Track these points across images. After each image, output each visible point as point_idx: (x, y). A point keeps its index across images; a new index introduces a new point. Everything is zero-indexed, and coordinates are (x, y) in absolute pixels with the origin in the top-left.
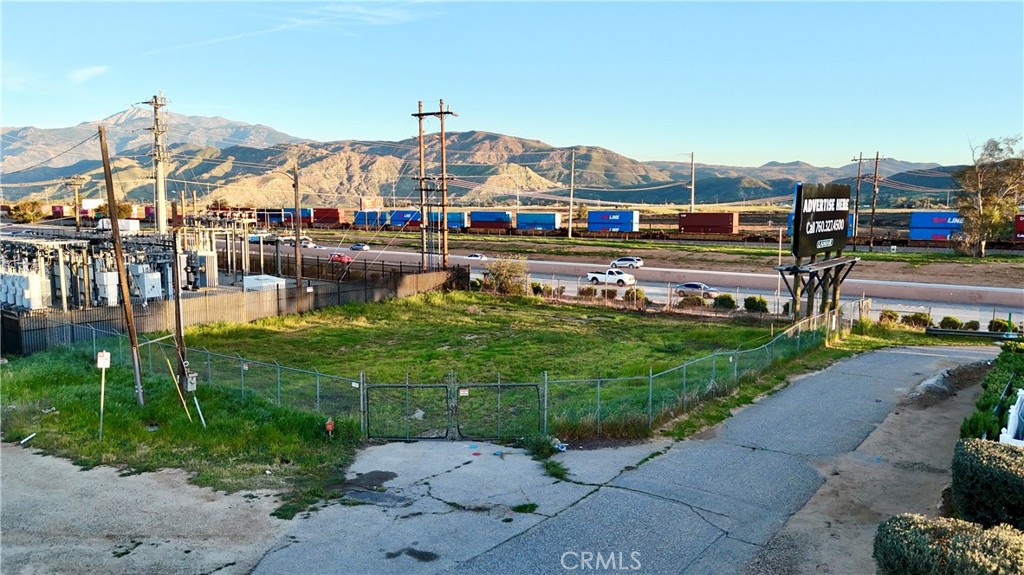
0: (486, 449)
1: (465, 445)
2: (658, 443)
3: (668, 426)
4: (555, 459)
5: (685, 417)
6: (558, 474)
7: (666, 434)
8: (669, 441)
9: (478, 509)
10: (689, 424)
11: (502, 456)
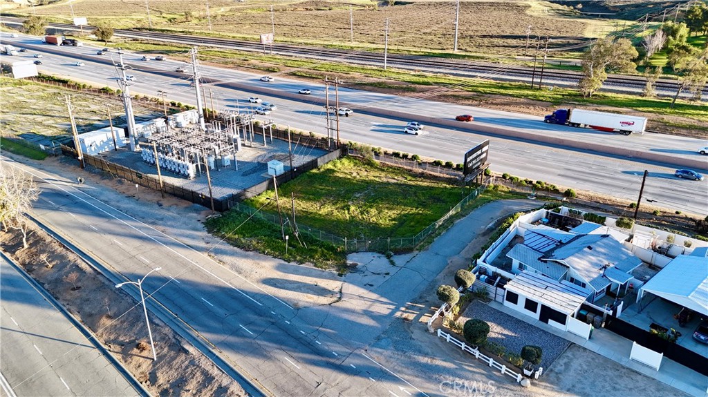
0: (376, 255)
1: (370, 254)
2: (416, 252)
3: (417, 247)
4: (391, 259)
5: (422, 243)
6: (392, 263)
7: (417, 250)
8: (417, 252)
9: (378, 274)
10: (423, 246)
11: (379, 257)
